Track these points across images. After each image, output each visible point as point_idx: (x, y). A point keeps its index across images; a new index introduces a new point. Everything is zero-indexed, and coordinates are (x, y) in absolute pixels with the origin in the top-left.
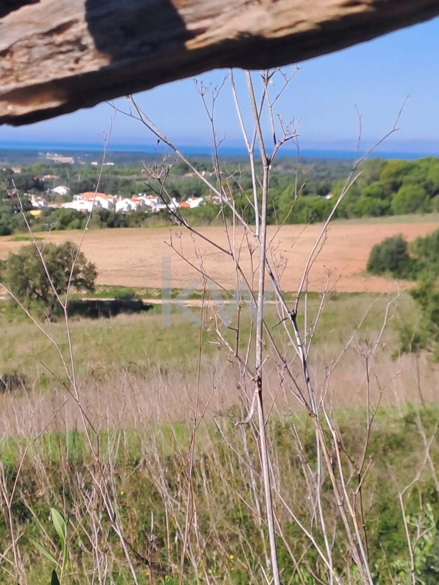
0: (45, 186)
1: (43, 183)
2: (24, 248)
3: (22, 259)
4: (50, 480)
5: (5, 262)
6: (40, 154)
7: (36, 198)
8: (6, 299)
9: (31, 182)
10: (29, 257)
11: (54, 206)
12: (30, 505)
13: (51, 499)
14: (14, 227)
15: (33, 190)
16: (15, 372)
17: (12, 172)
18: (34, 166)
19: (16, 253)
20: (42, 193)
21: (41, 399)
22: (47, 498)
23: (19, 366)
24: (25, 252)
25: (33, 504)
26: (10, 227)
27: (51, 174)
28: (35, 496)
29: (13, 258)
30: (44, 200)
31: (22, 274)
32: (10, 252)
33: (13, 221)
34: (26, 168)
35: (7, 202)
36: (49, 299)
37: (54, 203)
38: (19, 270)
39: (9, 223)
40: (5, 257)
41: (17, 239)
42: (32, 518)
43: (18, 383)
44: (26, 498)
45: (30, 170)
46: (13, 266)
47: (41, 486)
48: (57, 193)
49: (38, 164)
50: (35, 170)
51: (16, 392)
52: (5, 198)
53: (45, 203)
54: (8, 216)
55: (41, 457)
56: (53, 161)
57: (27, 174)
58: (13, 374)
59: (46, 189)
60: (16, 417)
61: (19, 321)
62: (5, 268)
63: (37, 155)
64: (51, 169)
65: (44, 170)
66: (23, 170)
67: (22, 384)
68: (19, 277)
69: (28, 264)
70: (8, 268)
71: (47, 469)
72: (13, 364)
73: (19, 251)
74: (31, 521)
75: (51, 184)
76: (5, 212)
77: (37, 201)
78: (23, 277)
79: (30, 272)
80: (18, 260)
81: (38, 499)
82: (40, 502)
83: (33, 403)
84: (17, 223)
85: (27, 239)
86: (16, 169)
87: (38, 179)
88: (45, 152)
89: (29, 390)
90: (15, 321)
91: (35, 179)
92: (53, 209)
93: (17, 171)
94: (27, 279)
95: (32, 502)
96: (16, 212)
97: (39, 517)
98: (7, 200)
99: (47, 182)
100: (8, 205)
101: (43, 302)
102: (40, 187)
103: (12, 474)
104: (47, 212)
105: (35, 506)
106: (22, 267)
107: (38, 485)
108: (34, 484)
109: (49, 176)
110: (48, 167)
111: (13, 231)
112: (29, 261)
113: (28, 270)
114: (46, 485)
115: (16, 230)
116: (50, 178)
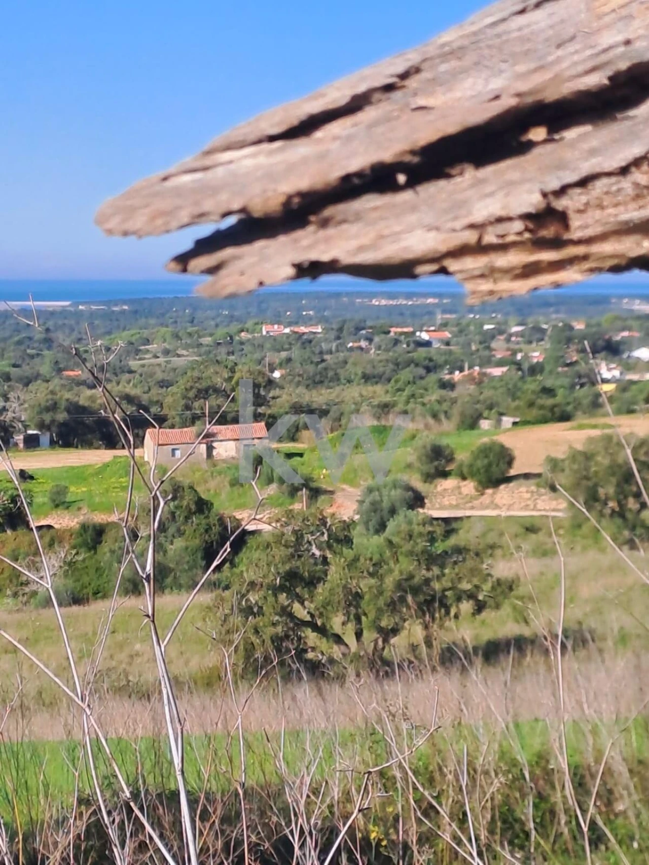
0: (622, 347)
1: (619, 343)
2: (591, 440)
3: (588, 457)
4: (635, 787)
5: (563, 460)
6: (614, 300)
7: (607, 365)
8: (565, 516)
9: (601, 343)
10: (598, 453)
11: (635, 377)
12: (605, 824)
13: (638, 816)
14: (576, 408)
15: (603, 354)
16: (580, 623)
17: (571, 328)
18: (605, 319)
19: (579, 447)
20: (617, 358)
21: (621, 664)
22: (631, 814)
23: (586, 614)
24: (592, 447)
25: (608, 822)
26: (569, 408)
27: (629, 329)
28: (613, 810)
29: (575, 456)
30: (619, 368)
31: (587, 478)
32: (571, 447)
33: (575, 400)
34: (594, 321)
35: (566, 372)
36: (629, 516)
37: (635, 373)
38: (584, 473)
39: (568, 404)
40: (564, 453)
41: (581, 427)
42: (609, 845)
43: (584, 642)
44: (600, 813)
45: (599, 325)
46: (576, 467)
47: (622, 796)
48: (638, 358)
49: (608, 316)
50: (605, 325)
51: (582, 653)
52: (563, 367)
53: (621, 374)
54: (567, 392)
55: (621, 752)
56: (632, 311)
57: (594, 329)
58: (576, 627)
59: (623, 352)
60: (583, 691)
61: (584, 548)
62: (563, 470)
63: (609, 303)
64: (630, 323)
65: (619, 324)
66: (588, 326)
67: (591, 642)
68: (584, 482)
69: (597, 464)
70: (567, 471)
71: (631, 771)
72: (577, 613)
73: (584, 444)
74: (607, 848)
75: (629, 344)
76: (562, 387)
77: (609, 370)
78: (590, 484)
79: (601, 474)
80: (581, 459)
81: (616, 815)
82: (620, 821)
83: (607, 671)
84: (579, 404)
85: (595, 427)
86: (579, 323)
87: (611, 337)
88: (621, 297)
89: (601, 651)
90: (578, 548)
91: (607, 337)
92: (632, 382)
93: (579, 326)
94: (596, 485)
95: (609, 819)
96: (578, 387)
97: (620, 843)
98: (566, 369)
99: (622, 342)
100: (567, 377)
101: (619, 521)
102: (612, 350)
103: (579, 777)
104: (624, 386)
105: (614, 825)
106: (587, 469)
107: (617, 795)
108: (610, 792)
109: (625, 334)
110: (626, 319)
111: (574, 416)
112: (599, 458)
113: (596, 472)
114: (630, 795)
115: (579, 413)
116: (629, 336)
